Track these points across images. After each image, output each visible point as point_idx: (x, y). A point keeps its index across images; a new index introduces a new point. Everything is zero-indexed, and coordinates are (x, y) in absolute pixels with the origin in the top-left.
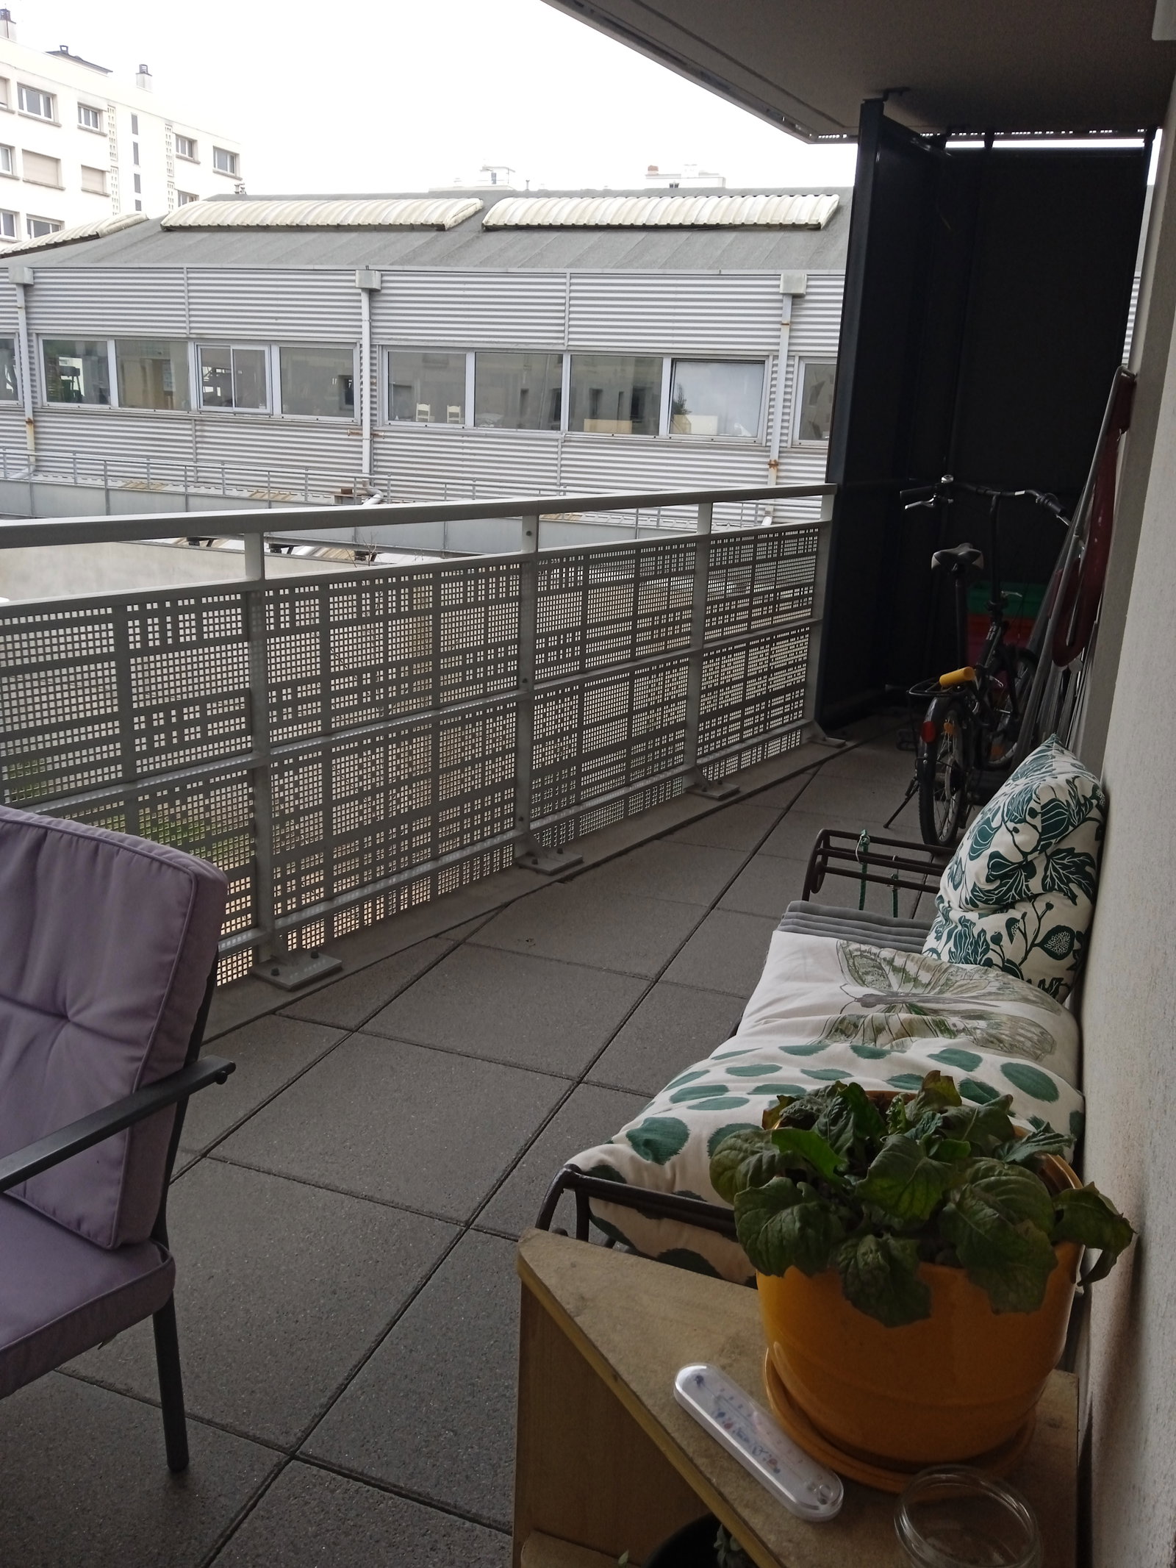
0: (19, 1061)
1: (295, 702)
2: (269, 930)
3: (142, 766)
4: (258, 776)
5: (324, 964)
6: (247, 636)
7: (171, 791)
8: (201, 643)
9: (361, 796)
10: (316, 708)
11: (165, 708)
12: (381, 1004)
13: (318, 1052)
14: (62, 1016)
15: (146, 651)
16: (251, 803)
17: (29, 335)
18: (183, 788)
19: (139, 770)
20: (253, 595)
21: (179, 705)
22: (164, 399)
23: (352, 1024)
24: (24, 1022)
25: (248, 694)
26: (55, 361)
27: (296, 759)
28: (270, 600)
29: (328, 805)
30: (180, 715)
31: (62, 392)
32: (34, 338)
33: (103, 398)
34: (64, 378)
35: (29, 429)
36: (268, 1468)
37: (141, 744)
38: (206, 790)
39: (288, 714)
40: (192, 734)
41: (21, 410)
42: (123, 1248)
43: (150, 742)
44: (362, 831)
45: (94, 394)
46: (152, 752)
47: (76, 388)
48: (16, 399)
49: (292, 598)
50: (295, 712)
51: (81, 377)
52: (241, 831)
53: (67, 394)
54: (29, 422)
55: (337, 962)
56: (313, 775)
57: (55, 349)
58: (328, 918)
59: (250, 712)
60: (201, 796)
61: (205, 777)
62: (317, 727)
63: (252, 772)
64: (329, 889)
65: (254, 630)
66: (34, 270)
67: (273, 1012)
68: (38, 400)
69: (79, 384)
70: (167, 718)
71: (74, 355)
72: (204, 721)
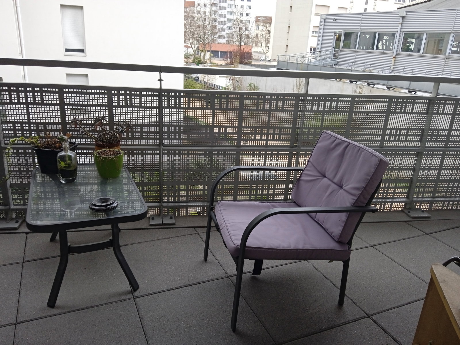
0: (330, 195)
1: (437, 136)
2: (411, 200)
3: (386, 144)
4: (419, 155)
5: (426, 215)
6: (427, 113)
7: (392, 152)
8: (412, 113)
9: (452, 169)
10: (444, 138)
11: (397, 129)
12: (439, 230)
13: (414, 235)
14: (341, 187)
15: (395, 112)
16: (415, 162)
17: (400, 31)
18: (396, 152)
19: (384, 145)
20: (432, 101)
21: (401, 129)
22: (439, 51)
23: (427, 232)
24: (334, 186)
25: (423, 130)
26: (407, 39)
27: (433, 153)
28: (437, 103)
29: (440, 169)
30: (400, 132)
31: (406, 48)
32: (402, 32)
33: (419, 51)
34: (408, 45)
35: (393, 59)
36: (362, 316)
37: (387, 138)
38: (402, 155)
39: (434, 138)
40: (403, 138)
41: (392, 54)
42: (339, 242)
43: (390, 138)
44: (449, 181)
45: (416, 50)
46: (389, 140)
47: (411, 48)
48: (392, 50)
49: (445, 104)
50: (437, 139)
51: (413, 45)
52: (410, 169)
53: (408, 49)
54: (394, 57)
55: (430, 215)
56: (437, 159)
57: (407, 36)
58: (431, 203)
59: (422, 136)
60: (400, 156)
61: (403, 151)
62: (443, 144)
63: (418, 153)
64: (434, 194)
65: (430, 112)
66: (407, 12)
67: (405, 221)
68: (398, 51)
69: (412, 47)
70: (396, 132)
71: (413, 38)
72: (407, 135)
